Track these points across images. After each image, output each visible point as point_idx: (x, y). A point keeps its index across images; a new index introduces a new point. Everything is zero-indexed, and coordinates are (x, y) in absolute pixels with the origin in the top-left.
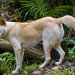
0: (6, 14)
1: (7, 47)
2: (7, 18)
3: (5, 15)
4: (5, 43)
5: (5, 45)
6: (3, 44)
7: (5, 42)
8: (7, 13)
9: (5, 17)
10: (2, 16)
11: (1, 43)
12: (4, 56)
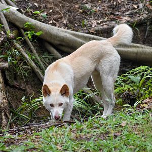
0: (147, 5)
1: (147, 56)
2: (147, 11)
3: (144, 6)
4: (144, 51)
5: (145, 53)
6: (141, 53)
7: (144, 49)
8: (148, 3)
9: (145, 9)
10: (140, 8)
11: (139, 51)
12: (139, 73)
